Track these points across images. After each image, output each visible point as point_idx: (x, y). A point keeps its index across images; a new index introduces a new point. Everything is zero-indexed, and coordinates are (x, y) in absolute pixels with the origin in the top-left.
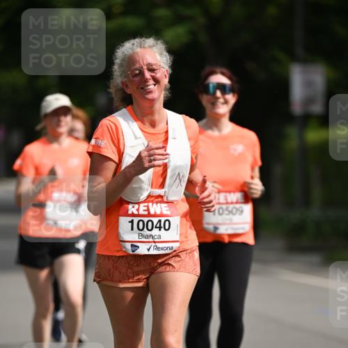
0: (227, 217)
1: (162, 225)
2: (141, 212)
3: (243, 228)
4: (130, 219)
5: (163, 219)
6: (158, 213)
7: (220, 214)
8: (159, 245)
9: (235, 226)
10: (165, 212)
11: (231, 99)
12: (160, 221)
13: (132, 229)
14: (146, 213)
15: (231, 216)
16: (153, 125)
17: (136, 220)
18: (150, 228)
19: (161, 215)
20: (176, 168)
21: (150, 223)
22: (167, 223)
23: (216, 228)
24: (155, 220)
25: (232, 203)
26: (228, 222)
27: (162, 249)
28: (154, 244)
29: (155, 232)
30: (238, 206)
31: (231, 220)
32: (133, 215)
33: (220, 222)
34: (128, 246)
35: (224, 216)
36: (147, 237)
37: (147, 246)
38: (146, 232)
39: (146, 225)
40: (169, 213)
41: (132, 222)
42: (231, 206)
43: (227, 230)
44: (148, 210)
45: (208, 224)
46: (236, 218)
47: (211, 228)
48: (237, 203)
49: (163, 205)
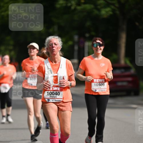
0: (99, 87)
1: (57, 93)
2: (51, 89)
3: (105, 90)
4: (47, 91)
5: (57, 92)
6: (56, 90)
7: (97, 86)
8: (56, 100)
9: (102, 90)
10: (58, 90)
11: (102, 48)
12: (56, 92)
13: (48, 94)
14: (52, 90)
15: (100, 86)
16: (55, 62)
17: (49, 92)
18: (53, 94)
19: (57, 90)
20: (60, 77)
21: (53, 93)
22: (59, 93)
23: (96, 90)
24: (55, 92)
25: (101, 82)
26: (99, 88)
27: (57, 101)
28: (54, 99)
29: (55, 95)
30: (103, 83)
31: (100, 88)
32: (48, 90)
33: (97, 88)
34: (47, 100)
35: (98, 86)
36: (53, 97)
37: (52, 100)
38: (52, 95)
39: (52, 93)
40: (60, 90)
41: (48, 92)
42: (101, 83)
43: (99, 91)
44: (53, 89)
45: (93, 89)
46: (102, 87)
47: (94, 90)
48: (102, 82)
49: (58, 88)
